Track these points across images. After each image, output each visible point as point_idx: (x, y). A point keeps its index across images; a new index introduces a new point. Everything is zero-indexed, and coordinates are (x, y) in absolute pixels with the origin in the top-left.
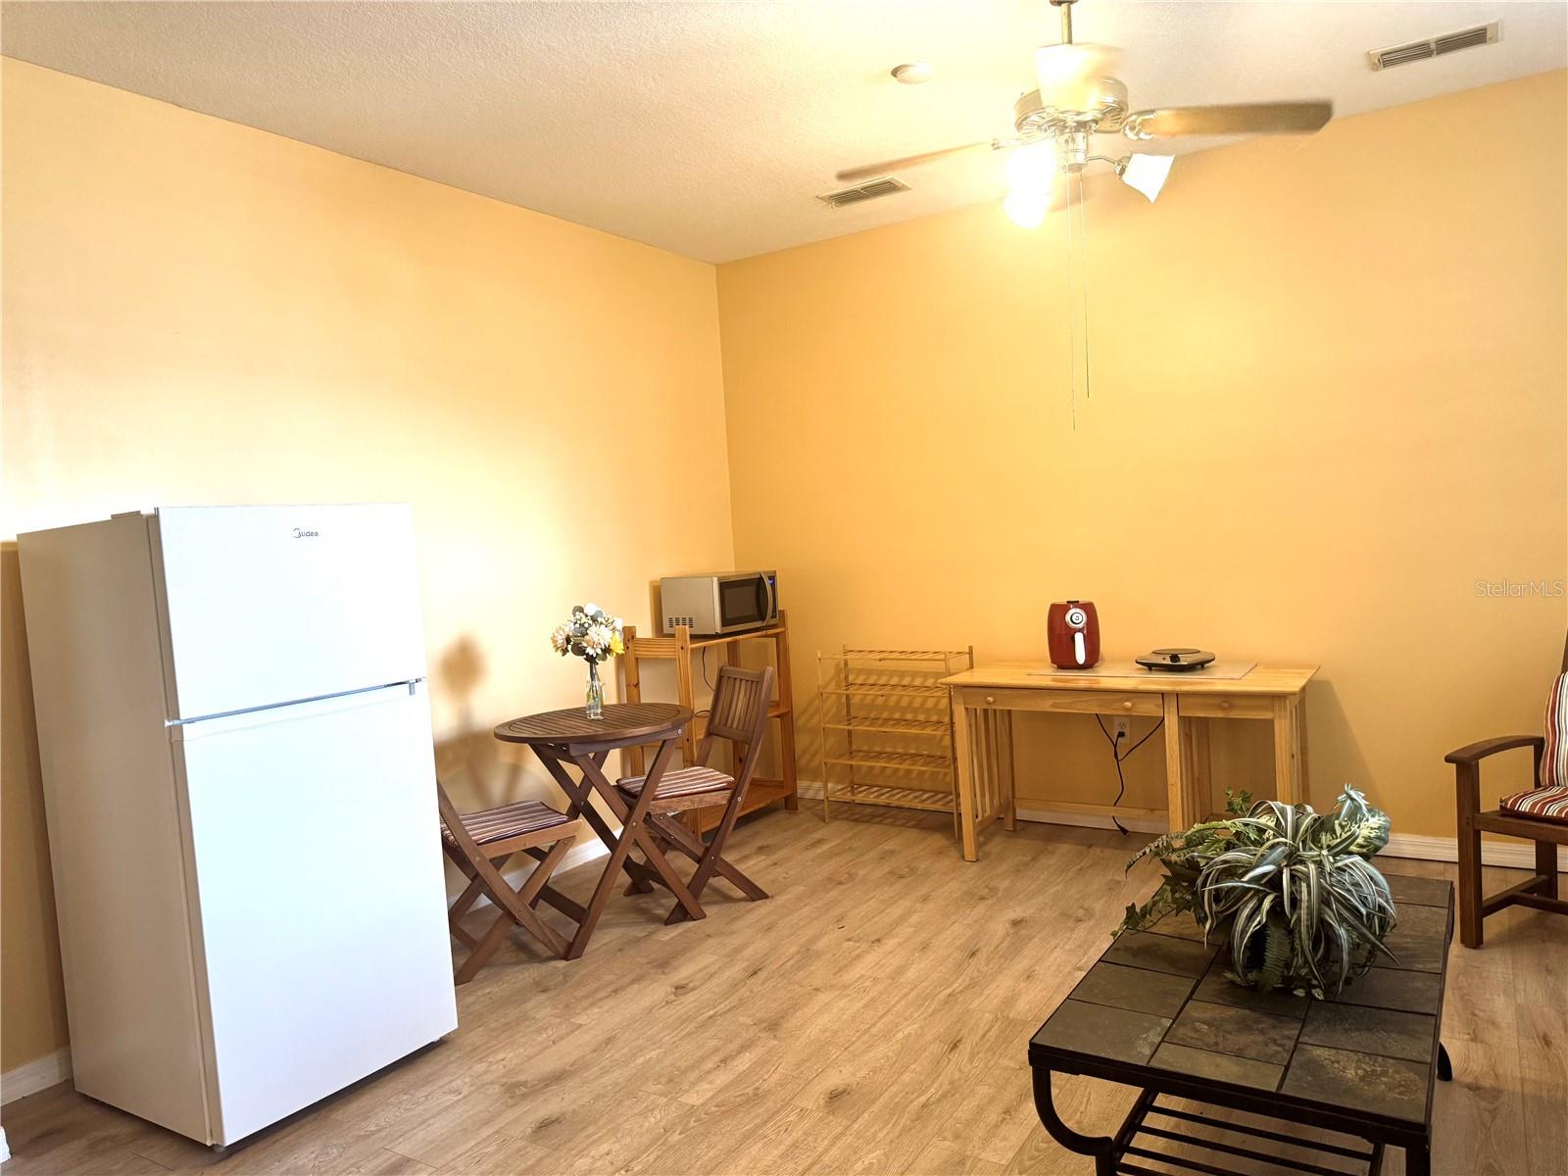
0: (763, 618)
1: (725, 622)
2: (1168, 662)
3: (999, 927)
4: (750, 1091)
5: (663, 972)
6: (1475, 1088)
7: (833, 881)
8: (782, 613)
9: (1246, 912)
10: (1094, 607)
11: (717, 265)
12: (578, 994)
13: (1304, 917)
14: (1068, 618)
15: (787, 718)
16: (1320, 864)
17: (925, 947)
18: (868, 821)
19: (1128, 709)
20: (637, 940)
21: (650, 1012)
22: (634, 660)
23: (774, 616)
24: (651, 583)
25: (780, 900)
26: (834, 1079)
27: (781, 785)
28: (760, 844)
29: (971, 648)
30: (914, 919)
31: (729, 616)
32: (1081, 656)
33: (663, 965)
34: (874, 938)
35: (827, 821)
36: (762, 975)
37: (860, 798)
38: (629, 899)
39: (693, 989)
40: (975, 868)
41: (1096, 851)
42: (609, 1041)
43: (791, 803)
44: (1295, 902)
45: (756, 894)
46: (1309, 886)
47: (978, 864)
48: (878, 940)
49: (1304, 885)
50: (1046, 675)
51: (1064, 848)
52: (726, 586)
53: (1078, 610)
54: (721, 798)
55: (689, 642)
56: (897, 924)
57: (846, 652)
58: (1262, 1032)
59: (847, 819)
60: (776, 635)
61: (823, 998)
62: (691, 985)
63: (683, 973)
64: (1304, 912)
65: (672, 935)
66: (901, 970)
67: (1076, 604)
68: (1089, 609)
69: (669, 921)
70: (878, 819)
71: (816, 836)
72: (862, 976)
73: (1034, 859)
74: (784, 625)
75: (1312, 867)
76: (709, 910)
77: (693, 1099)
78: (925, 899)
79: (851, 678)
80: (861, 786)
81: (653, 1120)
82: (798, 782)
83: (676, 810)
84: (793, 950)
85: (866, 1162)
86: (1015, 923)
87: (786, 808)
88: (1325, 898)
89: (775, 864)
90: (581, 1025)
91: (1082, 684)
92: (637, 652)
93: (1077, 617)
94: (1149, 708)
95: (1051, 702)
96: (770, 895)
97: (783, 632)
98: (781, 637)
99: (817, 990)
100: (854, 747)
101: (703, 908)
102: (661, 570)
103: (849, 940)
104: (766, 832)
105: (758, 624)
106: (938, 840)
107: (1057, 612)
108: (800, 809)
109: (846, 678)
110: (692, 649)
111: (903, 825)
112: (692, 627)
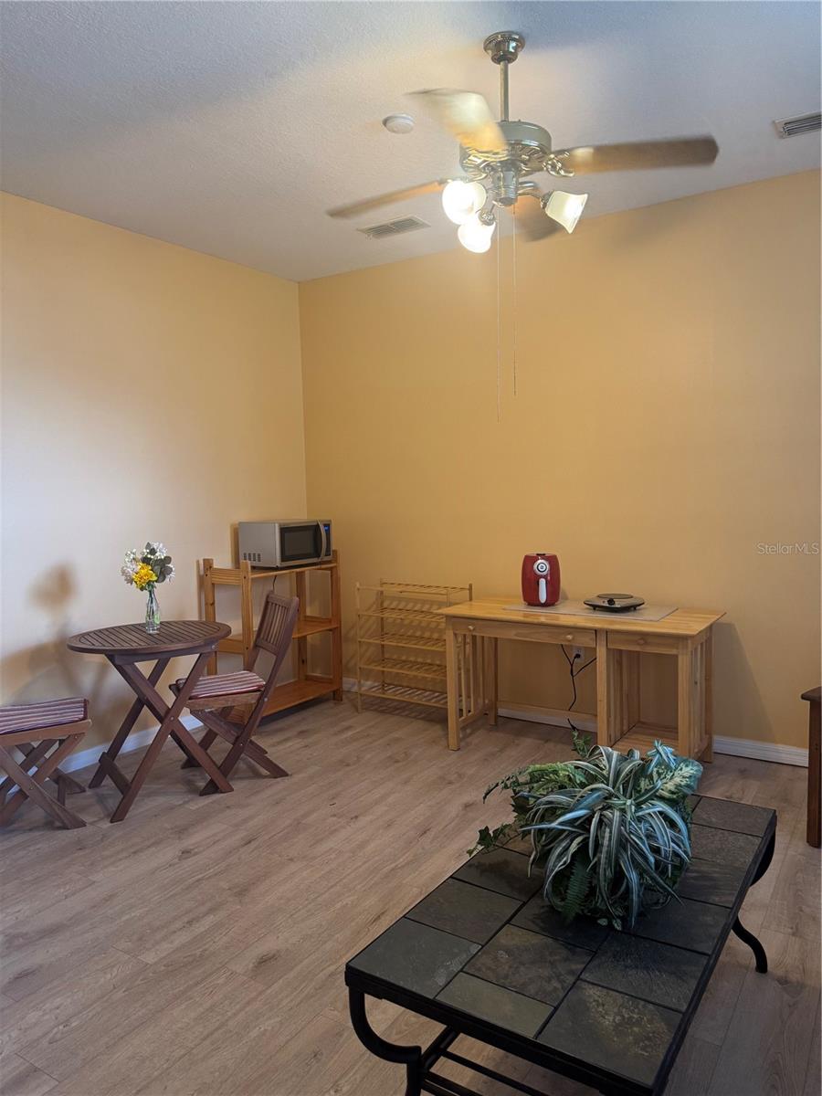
0: (318, 556)
1: (284, 558)
2: (606, 604)
3: (454, 809)
4: (198, 952)
5: (179, 838)
6: (783, 981)
7: (344, 763)
8: (335, 552)
9: (559, 850)
10: (557, 561)
11: (299, 283)
12: (106, 853)
13: (603, 861)
14: (535, 566)
15: (335, 633)
16: (623, 811)
17: (389, 825)
18: (390, 713)
19: (569, 641)
20: (172, 808)
21: (153, 873)
22: (210, 585)
23: (328, 554)
24: (232, 526)
25: (296, 778)
26: (269, 945)
27: (331, 682)
28: (304, 727)
29: (471, 586)
30: (391, 799)
31: (287, 554)
32: (543, 597)
33: (181, 831)
34: (353, 816)
35: (360, 710)
36: (253, 845)
37: (389, 695)
38: (181, 772)
39: (196, 854)
40: (455, 756)
41: (550, 745)
42: (111, 897)
43: (337, 696)
44: (597, 846)
45: (278, 773)
46: (611, 832)
47: (460, 752)
48: (356, 817)
49: (608, 830)
50: (516, 610)
51: (528, 742)
52: (285, 531)
53: (543, 561)
54: (252, 699)
55: (250, 574)
56: (376, 804)
57: (382, 584)
58: (552, 964)
59: (376, 710)
60: (331, 569)
61: (293, 867)
62: (196, 850)
63: (194, 839)
64: (603, 856)
65: (200, 805)
66: (362, 846)
67: (543, 556)
68: (552, 560)
69: (204, 793)
70: (397, 712)
71: (346, 724)
72: (331, 849)
73: (501, 751)
74: (336, 561)
75: (617, 813)
76: (237, 785)
77: (150, 958)
78: (406, 782)
79: (385, 605)
80: (389, 685)
81: (109, 976)
82: (344, 679)
84: (288, 822)
85: (262, 1029)
86: (467, 806)
87: (334, 699)
88: (623, 843)
89: (306, 746)
90: (94, 882)
91: (543, 620)
92: (212, 579)
93: (542, 566)
94: (586, 641)
95: (514, 632)
96: (289, 773)
97: (336, 567)
98: (334, 570)
99: (291, 860)
100: (387, 656)
101: (231, 783)
102: (242, 516)
103: (335, 815)
104: (310, 719)
105: (315, 560)
106: (436, 730)
107: (529, 561)
108: (345, 700)
109: (382, 603)
110: (252, 579)
111: (415, 717)
112: (259, 561)
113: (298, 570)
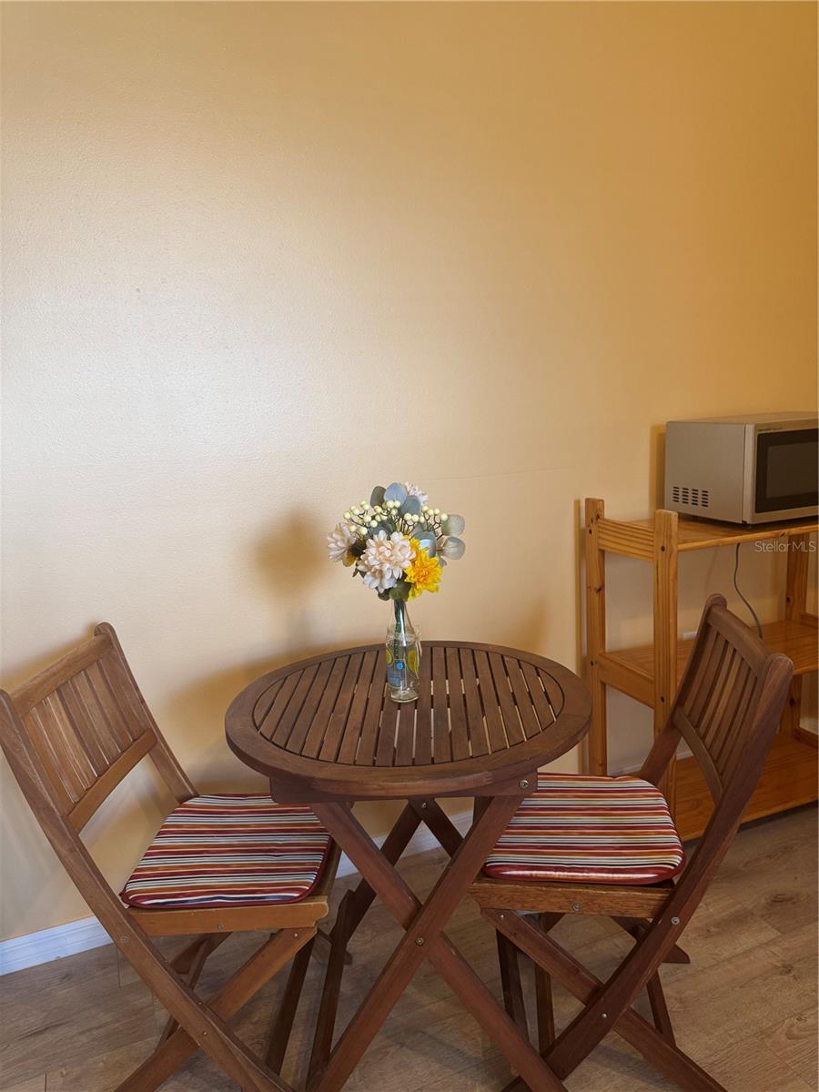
1: (762, 503)
22: (596, 554)
24: (654, 429)
31: (770, 494)
52: (769, 442)
55: (674, 541)
83: (533, 907)
92: (601, 542)
112: (705, 504)
113: (794, 531)
